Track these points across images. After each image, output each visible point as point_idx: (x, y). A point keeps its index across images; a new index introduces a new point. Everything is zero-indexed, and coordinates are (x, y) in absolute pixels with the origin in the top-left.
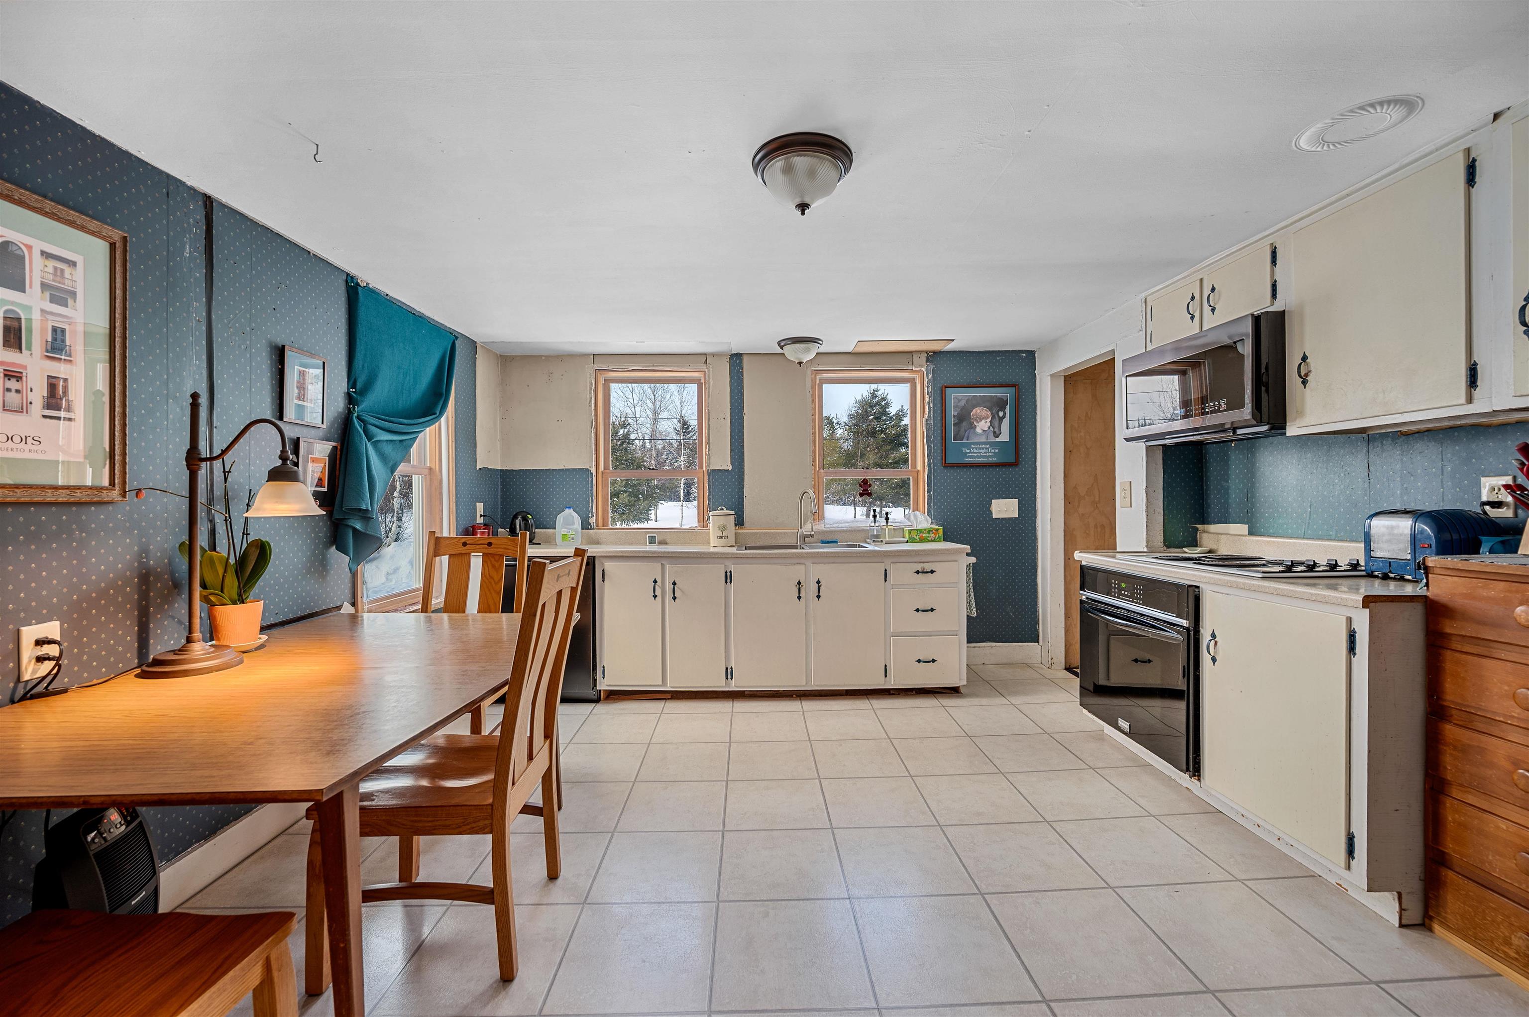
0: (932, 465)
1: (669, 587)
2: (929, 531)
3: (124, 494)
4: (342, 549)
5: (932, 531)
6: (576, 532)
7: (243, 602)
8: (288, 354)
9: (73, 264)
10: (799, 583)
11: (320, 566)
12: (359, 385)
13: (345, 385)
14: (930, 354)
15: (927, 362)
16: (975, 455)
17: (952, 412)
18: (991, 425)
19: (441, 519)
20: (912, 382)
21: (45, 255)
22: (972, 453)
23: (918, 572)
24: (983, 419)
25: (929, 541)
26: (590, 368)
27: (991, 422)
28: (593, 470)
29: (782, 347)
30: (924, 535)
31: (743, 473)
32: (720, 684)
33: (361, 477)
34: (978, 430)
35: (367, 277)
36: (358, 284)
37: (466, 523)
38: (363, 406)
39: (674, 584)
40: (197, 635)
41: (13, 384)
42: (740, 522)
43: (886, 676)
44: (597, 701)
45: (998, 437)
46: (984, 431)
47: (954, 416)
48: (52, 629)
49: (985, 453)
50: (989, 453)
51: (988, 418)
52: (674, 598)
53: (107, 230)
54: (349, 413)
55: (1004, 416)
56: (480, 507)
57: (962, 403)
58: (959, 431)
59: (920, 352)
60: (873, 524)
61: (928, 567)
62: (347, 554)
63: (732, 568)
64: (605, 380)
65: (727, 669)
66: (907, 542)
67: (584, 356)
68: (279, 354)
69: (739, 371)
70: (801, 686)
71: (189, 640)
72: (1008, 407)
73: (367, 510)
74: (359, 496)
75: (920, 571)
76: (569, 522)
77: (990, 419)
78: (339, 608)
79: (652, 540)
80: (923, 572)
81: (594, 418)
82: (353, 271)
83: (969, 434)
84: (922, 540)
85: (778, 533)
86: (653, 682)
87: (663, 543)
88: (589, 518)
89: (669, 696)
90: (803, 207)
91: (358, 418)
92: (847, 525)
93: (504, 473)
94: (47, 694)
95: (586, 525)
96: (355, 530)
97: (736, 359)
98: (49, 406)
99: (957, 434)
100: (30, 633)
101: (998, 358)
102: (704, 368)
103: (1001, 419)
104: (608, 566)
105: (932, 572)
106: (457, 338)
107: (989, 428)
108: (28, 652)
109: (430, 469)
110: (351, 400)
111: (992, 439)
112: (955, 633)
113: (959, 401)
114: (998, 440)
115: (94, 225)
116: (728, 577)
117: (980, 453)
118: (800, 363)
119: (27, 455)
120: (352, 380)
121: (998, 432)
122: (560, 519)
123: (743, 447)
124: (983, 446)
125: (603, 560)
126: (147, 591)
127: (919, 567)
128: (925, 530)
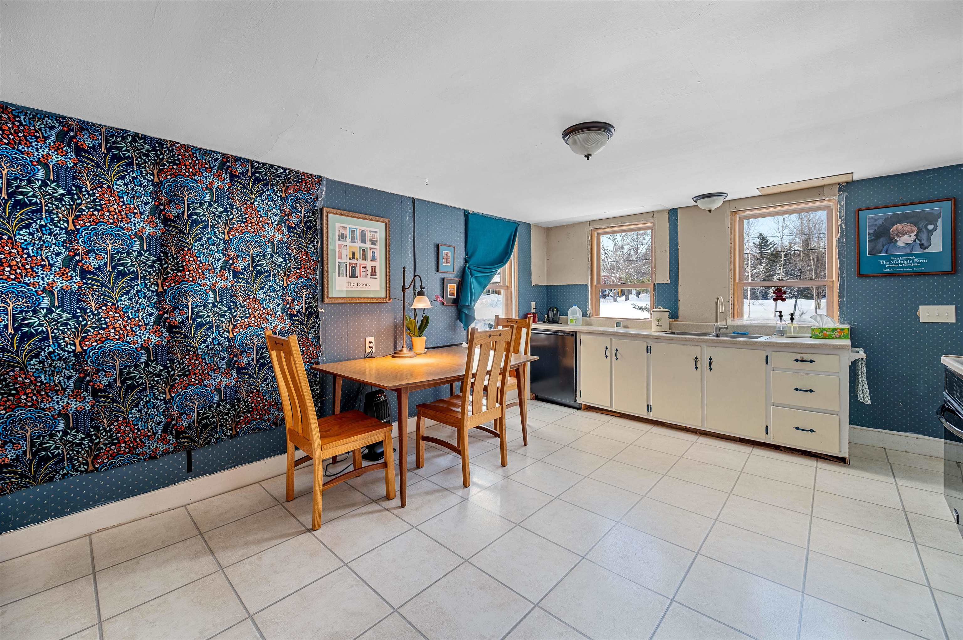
0: (845, 277)
1: (614, 352)
2: (833, 330)
3: (389, 300)
4: (461, 321)
5: (836, 330)
6: (578, 318)
7: (420, 337)
8: (440, 247)
9: (376, 232)
10: (696, 358)
11: (454, 328)
12: (469, 254)
13: (464, 255)
14: (843, 184)
15: (839, 191)
16: (896, 266)
17: (867, 230)
18: (917, 238)
19: (512, 309)
20: (829, 209)
21: (371, 231)
22: (892, 264)
23: (797, 360)
24: (906, 233)
25: (833, 338)
26: (588, 229)
27: (917, 235)
28: (589, 285)
29: (696, 202)
30: (828, 333)
31: (678, 285)
32: (643, 414)
33: (467, 292)
34: (900, 244)
35: (473, 208)
36: (469, 213)
37: (523, 312)
38: (470, 263)
39: (617, 350)
40: (405, 346)
41: (364, 270)
42: (674, 316)
43: (767, 433)
44: (579, 409)
45: (926, 248)
46: (907, 244)
47: (869, 234)
48: (372, 339)
49: (909, 263)
50: (914, 263)
51: (913, 231)
52: (617, 359)
53: (385, 220)
54: (465, 265)
55: (935, 229)
56: (533, 304)
57: (880, 222)
58: (876, 246)
59: (832, 185)
60: (779, 322)
61: (807, 357)
62: (462, 323)
63: (651, 344)
64: (598, 234)
65: (648, 405)
66: (811, 337)
67: (584, 223)
68: (437, 247)
69: (675, 220)
70: (698, 426)
71: (403, 347)
72: (940, 220)
73: (469, 306)
74: (467, 300)
75: (799, 359)
76: (574, 313)
77: (915, 233)
78: (462, 344)
79: (618, 325)
80: (802, 361)
81: (590, 256)
82: (466, 208)
83: (888, 248)
84: (825, 337)
85: (702, 325)
86: (604, 404)
87: (626, 327)
88: (587, 311)
89: (619, 415)
90: (588, 156)
91: (469, 268)
92: (759, 322)
93: (548, 287)
94: (371, 357)
95: (585, 315)
96: (466, 314)
97: (673, 213)
98: (372, 275)
99: (873, 249)
100: (368, 339)
101: (927, 177)
102: (653, 221)
103: (930, 233)
104: (583, 337)
105: (811, 361)
106: (519, 225)
107: (914, 241)
108: (368, 345)
109: (507, 286)
110: (466, 260)
111: (919, 251)
112: (836, 413)
113: (876, 220)
114: (926, 251)
115: (381, 219)
116: (648, 350)
117: (902, 264)
118: (710, 211)
119: (367, 289)
120: (466, 254)
121: (926, 244)
122: (570, 311)
123: (678, 268)
124: (907, 257)
125: (581, 334)
126: (396, 330)
127: (799, 357)
128: (829, 329)
